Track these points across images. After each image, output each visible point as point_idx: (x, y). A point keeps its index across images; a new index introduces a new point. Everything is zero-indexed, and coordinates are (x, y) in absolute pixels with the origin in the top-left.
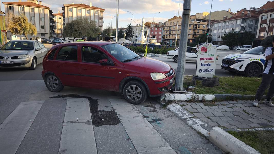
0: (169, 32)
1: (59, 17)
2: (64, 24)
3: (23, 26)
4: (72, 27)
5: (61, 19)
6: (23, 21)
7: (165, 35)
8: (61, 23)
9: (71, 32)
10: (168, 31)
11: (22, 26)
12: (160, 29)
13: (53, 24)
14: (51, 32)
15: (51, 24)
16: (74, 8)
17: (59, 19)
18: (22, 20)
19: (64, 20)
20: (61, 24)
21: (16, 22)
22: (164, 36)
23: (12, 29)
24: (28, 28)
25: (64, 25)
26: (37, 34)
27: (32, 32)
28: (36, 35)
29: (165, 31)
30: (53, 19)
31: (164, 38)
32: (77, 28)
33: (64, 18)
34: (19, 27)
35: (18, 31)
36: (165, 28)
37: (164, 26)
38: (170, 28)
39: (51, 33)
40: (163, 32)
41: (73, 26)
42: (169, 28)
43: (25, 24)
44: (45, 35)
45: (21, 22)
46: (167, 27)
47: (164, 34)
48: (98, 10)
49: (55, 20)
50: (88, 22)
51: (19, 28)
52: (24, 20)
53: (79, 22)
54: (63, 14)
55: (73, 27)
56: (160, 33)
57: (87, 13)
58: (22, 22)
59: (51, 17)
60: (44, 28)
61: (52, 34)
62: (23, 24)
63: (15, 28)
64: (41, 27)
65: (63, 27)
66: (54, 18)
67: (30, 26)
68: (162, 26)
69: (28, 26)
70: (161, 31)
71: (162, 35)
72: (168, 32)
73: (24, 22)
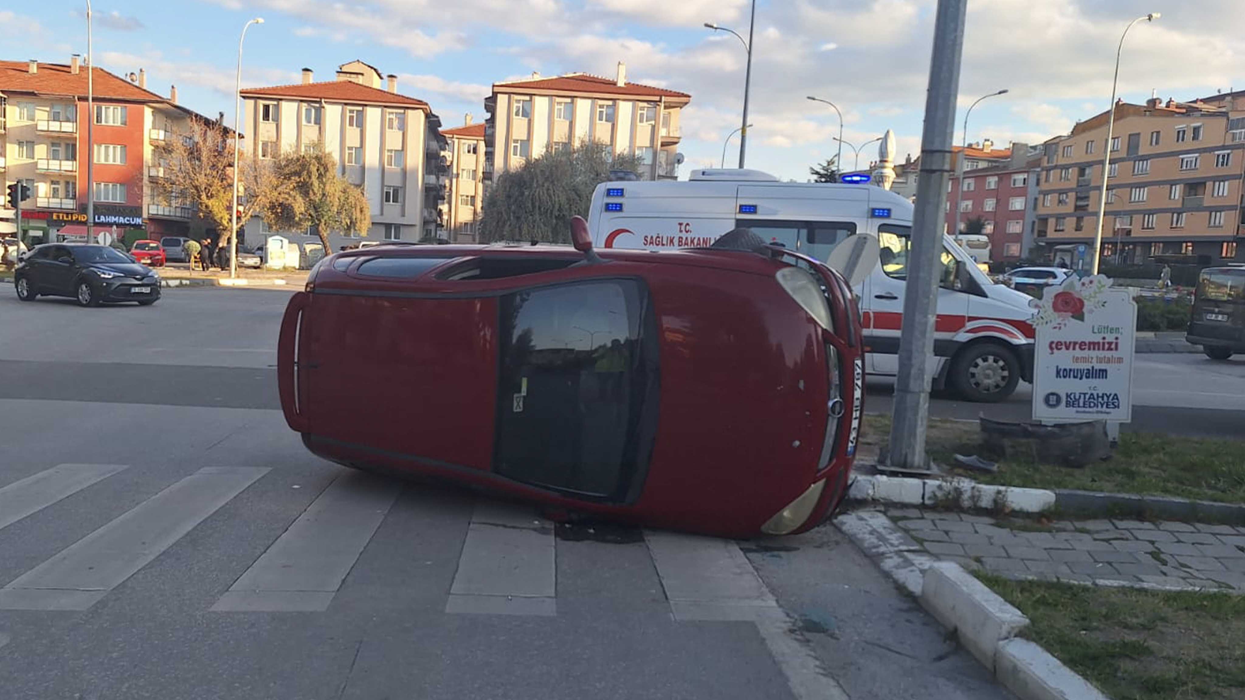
0: (1078, 198)
1: (469, 146)
2: (487, 176)
3: (314, 194)
4: (522, 194)
5: (475, 151)
6: (318, 170)
7: (1052, 216)
8: (475, 171)
9: (518, 218)
10: (1071, 190)
11: (311, 192)
12: (1020, 184)
13: (438, 178)
14: (428, 218)
15: (432, 179)
16: (537, 99)
17: (469, 152)
18: (314, 169)
19: (490, 156)
20: (474, 178)
21: (288, 177)
22: (1044, 220)
23: (272, 207)
24: (336, 203)
25: (488, 182)
26: (369, 230)
27: (351, 219)
28: (364, 233)
29: (1045, 193)
30: (442, 153)
31: (1042, 233)
32: (545, 197)
33: (490, 149)
34: (299, 199)
35: (295, 216)
36: (1047, 177)
37: (1045, 164)
38: (1082, 172)
39: (426, 223)
40: (1036, 199)
41: (531, 185)
42: (1073, 173)
43: (324, 185)
44: (402, 229)
45: (310, 177)
46: (1066, 167)
47: (1041, 211)
48: (657, 98)
49: (449, 159)
50: (603, 163)
51: (299, 206)
52: (322, 169)
53: (557, 167)
54: (489, 132)
55: (526, 193)
56: (1018, 204)
57: (601, 119)
58: (313, 177)
59: (434, 145)
60: (400, 199)
61: (432, 227)
62: (316, 183)
63: (281, 205)
64: (388, 194)
65: (485, 190)
66: (444, 149)
67: (344, 191)
68: (1032, 165)
69: (337, 194)
70: (1021, 192)
71: (1030, 217)
72: (1072, 195)
73: (320, 176)
